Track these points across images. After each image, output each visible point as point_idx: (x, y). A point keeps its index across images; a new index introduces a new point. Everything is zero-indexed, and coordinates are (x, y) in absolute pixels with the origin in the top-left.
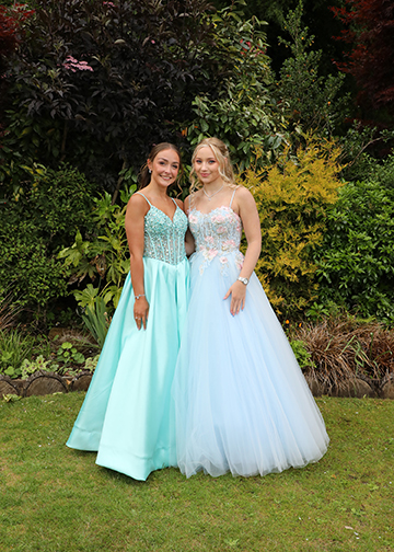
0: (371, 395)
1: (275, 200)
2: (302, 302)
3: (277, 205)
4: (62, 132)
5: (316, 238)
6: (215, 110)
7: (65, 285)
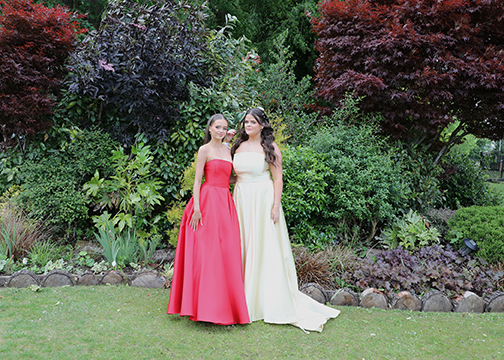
4: (98, 106)
7: (86, 210)
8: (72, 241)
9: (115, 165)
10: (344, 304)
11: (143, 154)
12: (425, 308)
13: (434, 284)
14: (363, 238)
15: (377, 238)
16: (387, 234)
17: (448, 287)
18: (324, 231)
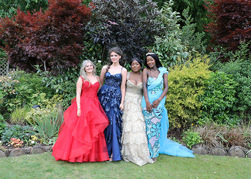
0: (226, 155)
1: (186, 77)
2: (196, 118)
3: (186, 79)
5: (201, 92)
18: (232, 118)
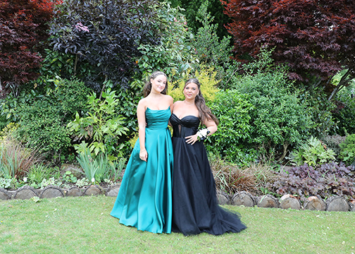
0: (228, 203)
4: (74, 61)
6: (152, 51)
7: (69, 140)
8: (58, 164)
9: (89, 106)
10: (268, 207)
11: (111, 97)
12: (329, 209)
13: (335, 191)
14: (277, 157)
15: (286, 158)
16: (294, 154)
17: (345, 193)
18: (249, 153)
